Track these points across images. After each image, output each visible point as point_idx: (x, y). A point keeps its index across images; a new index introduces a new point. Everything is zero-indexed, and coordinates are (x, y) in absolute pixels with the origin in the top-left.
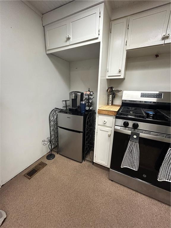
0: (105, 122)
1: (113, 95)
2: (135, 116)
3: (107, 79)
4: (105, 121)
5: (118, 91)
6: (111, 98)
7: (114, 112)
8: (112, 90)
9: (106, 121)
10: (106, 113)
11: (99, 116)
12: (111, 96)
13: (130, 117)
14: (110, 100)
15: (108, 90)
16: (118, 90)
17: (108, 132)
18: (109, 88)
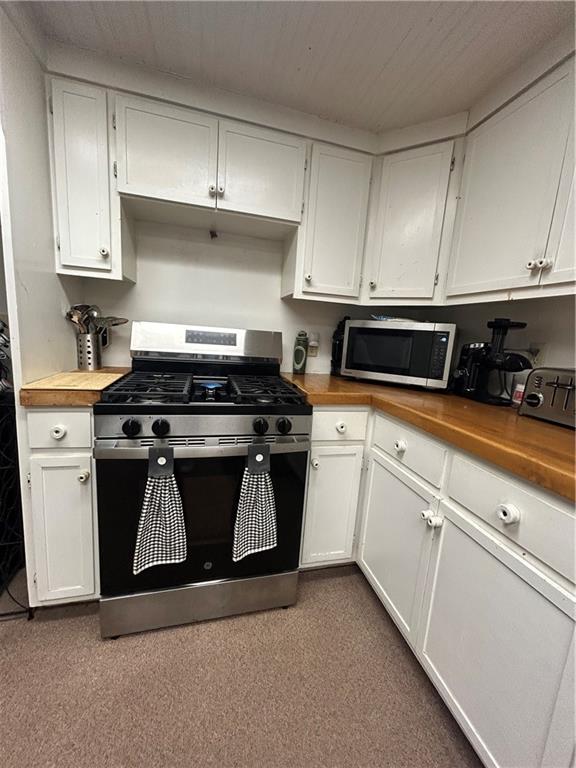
0: (58, 436)
1: (97, 333)
2: (165, 398)
3: (59, 274)
4: (57, 432)
5: (116, 322)
6: (89, 344)
7: (89, 395)
8: (91, 317)
9: (62, 427)
10: (61, 399)
11: (29, 415)
12: (89, 337)
13: (147, 403)
14: (89, 353)
15: (70, 316)
16: (115, 319)
17: (76, 467)
18: (76, 308)
